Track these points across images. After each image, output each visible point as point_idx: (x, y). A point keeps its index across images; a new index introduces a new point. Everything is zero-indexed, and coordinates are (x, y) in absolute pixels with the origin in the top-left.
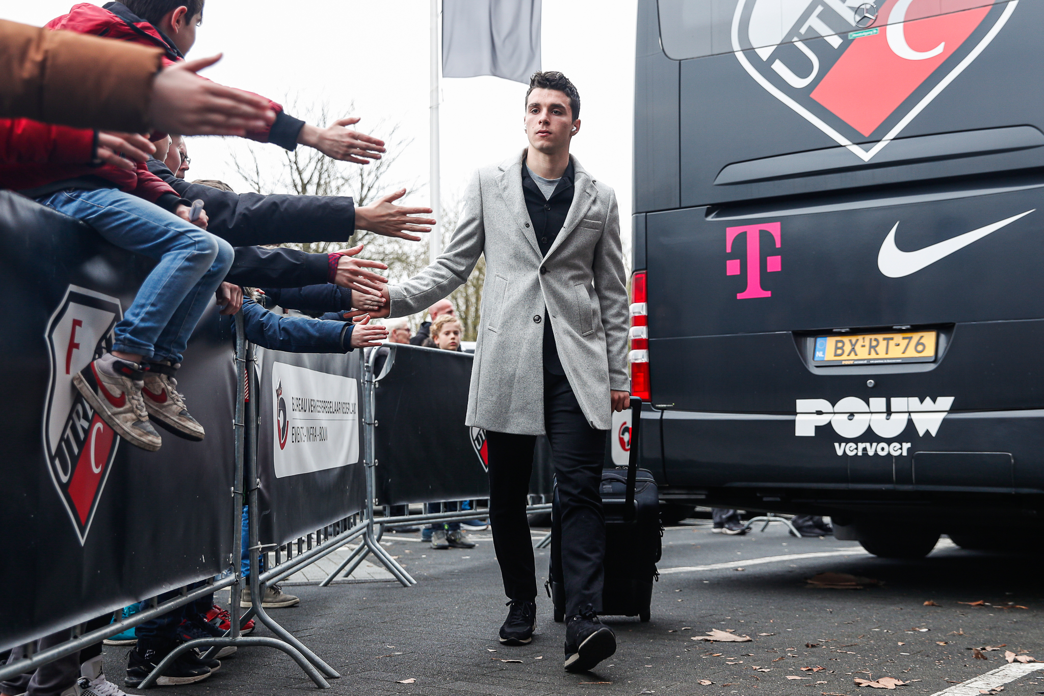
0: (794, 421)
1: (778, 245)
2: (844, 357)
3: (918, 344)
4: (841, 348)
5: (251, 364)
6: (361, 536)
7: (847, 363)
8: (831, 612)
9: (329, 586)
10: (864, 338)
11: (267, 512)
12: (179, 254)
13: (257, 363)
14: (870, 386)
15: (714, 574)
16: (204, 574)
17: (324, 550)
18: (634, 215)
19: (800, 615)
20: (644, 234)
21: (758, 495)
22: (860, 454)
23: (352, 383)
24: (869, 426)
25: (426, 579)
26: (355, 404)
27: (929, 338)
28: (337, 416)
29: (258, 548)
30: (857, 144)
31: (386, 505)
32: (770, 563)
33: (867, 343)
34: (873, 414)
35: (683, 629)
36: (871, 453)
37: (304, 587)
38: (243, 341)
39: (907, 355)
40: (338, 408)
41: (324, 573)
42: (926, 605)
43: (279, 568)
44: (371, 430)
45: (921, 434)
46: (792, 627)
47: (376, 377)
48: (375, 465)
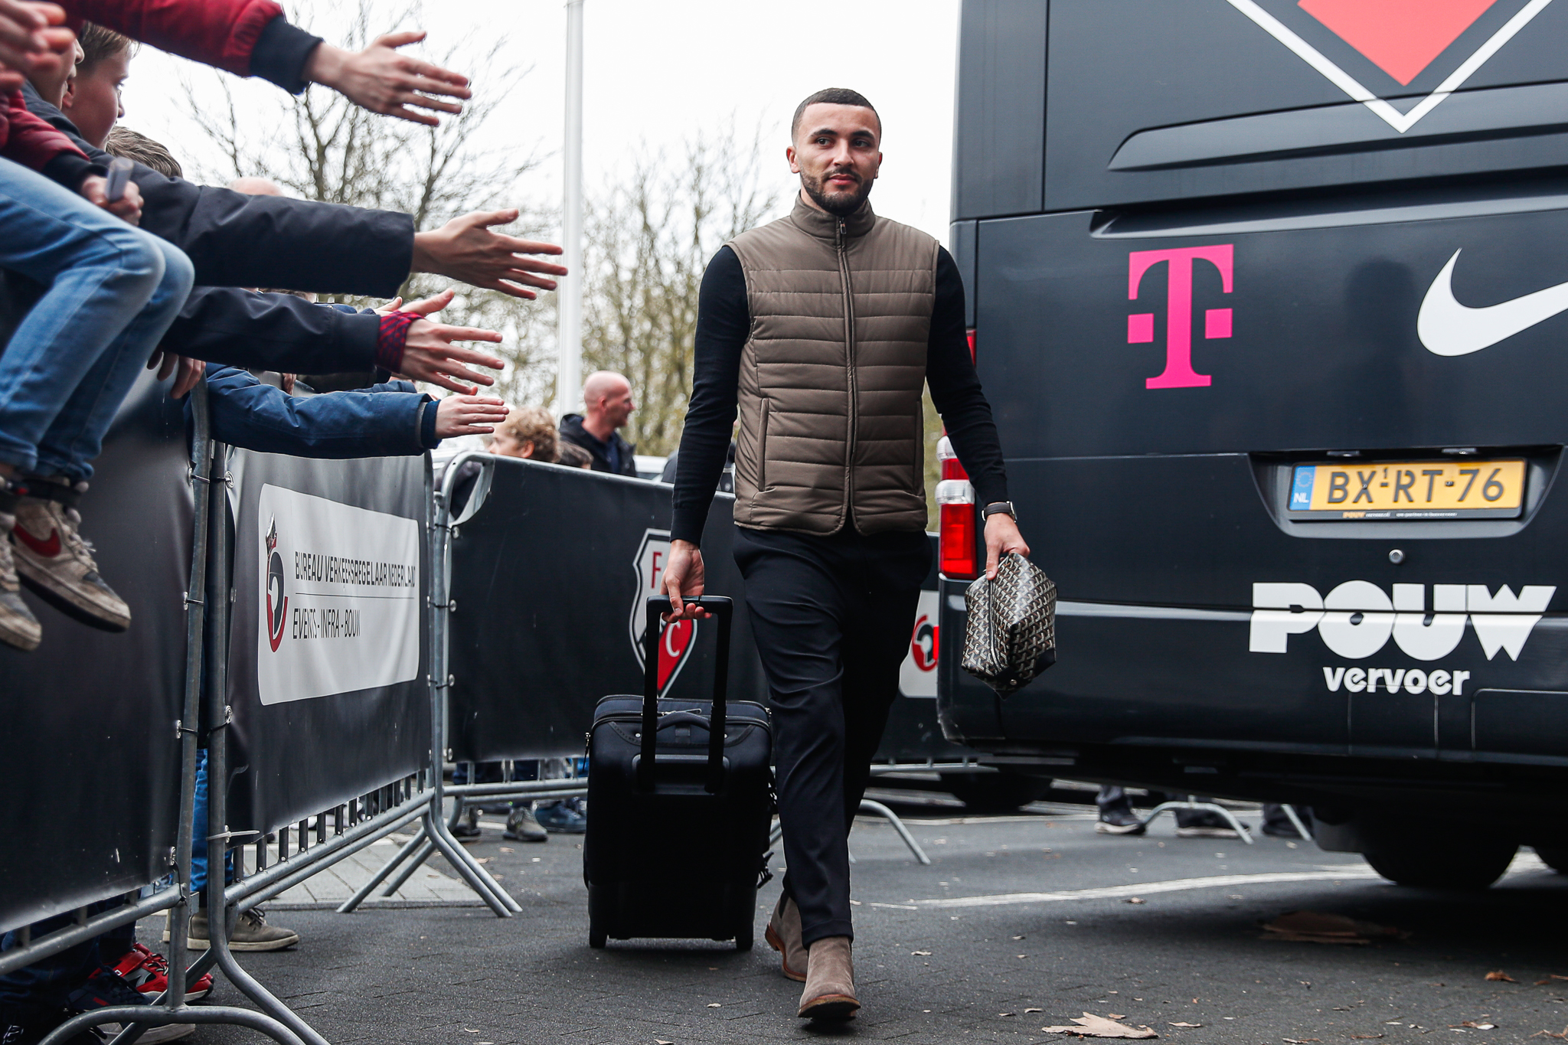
0: (1247, 624)
1: (1228, 288)
2: (1348, 504)
3: (1490, 483)
4: (1342, 488)
5: (219, 487)
6: (420, 819)
7: (1352, 515)
8: (1309, 987)
9: (356, 913)
10: (1385, 470)
11: (242, 770)
12: (89, 273)
13: (231, 484)
14: (1395, 560)
15: (1087, 909)
16: (119, 886)
17: (348, 844)
18: (954, 224)
19: (1249, 992)
20: (973, 261)
21: (1175, 761)
22: (1372, 689)
23: (408, 530)
24: (1391, 638)
25: (540, 903)
26: (414, 568)
27: (1511, 474)
28: (380, 590)
29: (224, 838)
30: (1387, 98)
31: (468, 762)
32: (1194, 890)
33: (1392, 479)
34: (1400, 615)
35: (1027, 1011)
36: (1393, 688)
37: (307, 912)
38: (205, 442)
39: (1468, 504)
40: (385, 575)
41: (346, 887)
42: (1490, 980)
43: (263, 876)
44: (441, 619)
45: (1490, 654)
46: (1235, 1013)
47: (456, 517)
48: (448, 685)
